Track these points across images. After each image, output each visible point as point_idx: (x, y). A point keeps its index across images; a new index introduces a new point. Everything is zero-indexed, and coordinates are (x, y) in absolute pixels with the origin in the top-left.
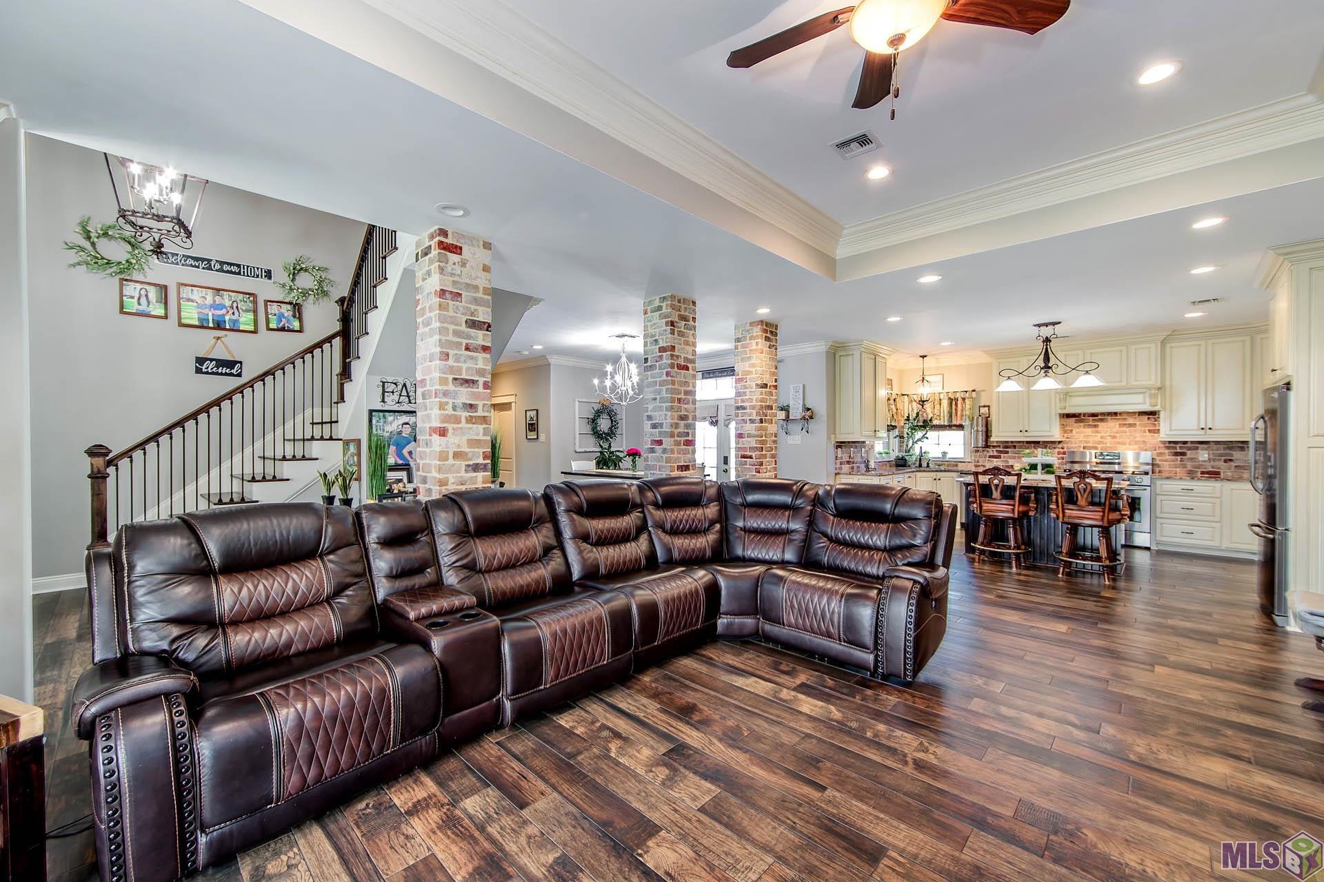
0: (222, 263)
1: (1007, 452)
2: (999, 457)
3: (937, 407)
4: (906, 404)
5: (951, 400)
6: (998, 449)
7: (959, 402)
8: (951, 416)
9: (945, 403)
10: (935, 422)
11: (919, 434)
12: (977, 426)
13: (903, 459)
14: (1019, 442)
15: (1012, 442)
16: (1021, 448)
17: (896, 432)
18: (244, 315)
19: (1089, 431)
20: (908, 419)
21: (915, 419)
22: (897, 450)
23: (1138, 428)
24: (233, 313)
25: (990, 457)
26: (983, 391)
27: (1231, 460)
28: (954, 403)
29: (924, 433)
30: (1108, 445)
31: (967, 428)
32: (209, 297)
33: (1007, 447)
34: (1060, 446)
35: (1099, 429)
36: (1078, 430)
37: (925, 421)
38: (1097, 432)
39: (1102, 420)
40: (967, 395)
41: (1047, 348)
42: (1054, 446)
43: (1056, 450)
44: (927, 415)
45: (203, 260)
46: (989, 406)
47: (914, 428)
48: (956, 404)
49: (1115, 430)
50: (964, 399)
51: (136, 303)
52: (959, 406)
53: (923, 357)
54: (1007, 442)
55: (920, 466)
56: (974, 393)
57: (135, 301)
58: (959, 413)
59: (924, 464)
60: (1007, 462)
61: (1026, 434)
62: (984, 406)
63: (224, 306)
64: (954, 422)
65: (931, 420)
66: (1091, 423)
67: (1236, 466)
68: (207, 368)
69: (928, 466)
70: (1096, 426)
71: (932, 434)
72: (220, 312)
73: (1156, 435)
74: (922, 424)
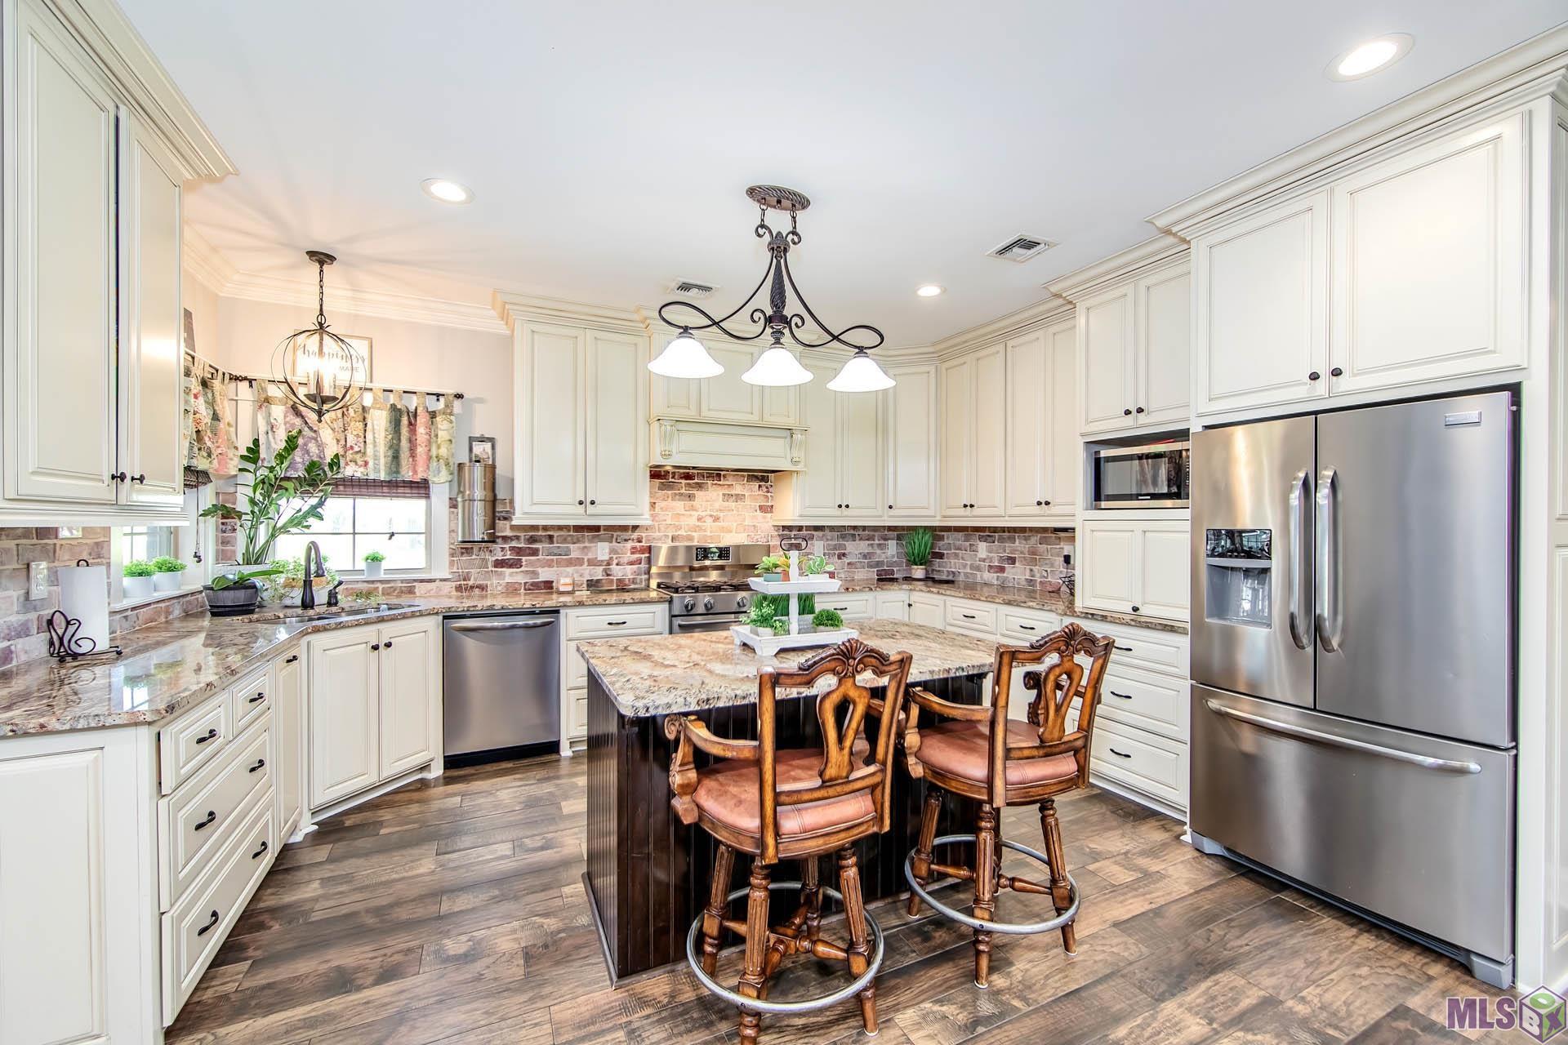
1: (535, 552)
2: (516, 564)
3: (356, 427)
4: (246, 409)
5: (396, 413)
6: (514, 544)
7: (422, 419)
8: (396, 458)
9: (380, 421)
10: (349, 471)
11: (290, 505)
12: (472, 487)
13: (242, 584)
14: (560, 528)
15: (545, 528)
16: (565, 541)
17: (207, 496)
19: (679, 505)
20: (253, 455)
21: (281, 457)
22: (209, 555)
23: (748, 502)
25: (499, 564)
26: (480, 400)
27: (844, 555)
28: (405, 421)
29: (314, 501)
30: (708, 534)
31: (441, 491)
33: (533, 540)
34: (635, 535)
35: (696, 503)
36: (664, 504)
37: (312, 466)
38: (693, 509)
39: (700, 486)
40: (441, 404)
41: (779, 263)
42: (625, 535)
43: (629, 545)
44: (321, 446)
46: (492, 440)
47: (273, 486)
48: (412, 425)
49: (717, 505)
50: (433, 415)
52: (421, 430)
53: (322, 258)
54: (534, 528)
55: (308, 604)
56: (457, 403)
58: (420, 450)
59: (321, 596)
60: (535, 573)
61: (591, 509)
62: (482, 440)
64: (407, 474)
65: (335, 463)
66: (683, 491)
67: (849, 564)
69: (332, 600)
70: (690, 497)
71: (337, 508)
73: (769, 515)
74: (301, 473)
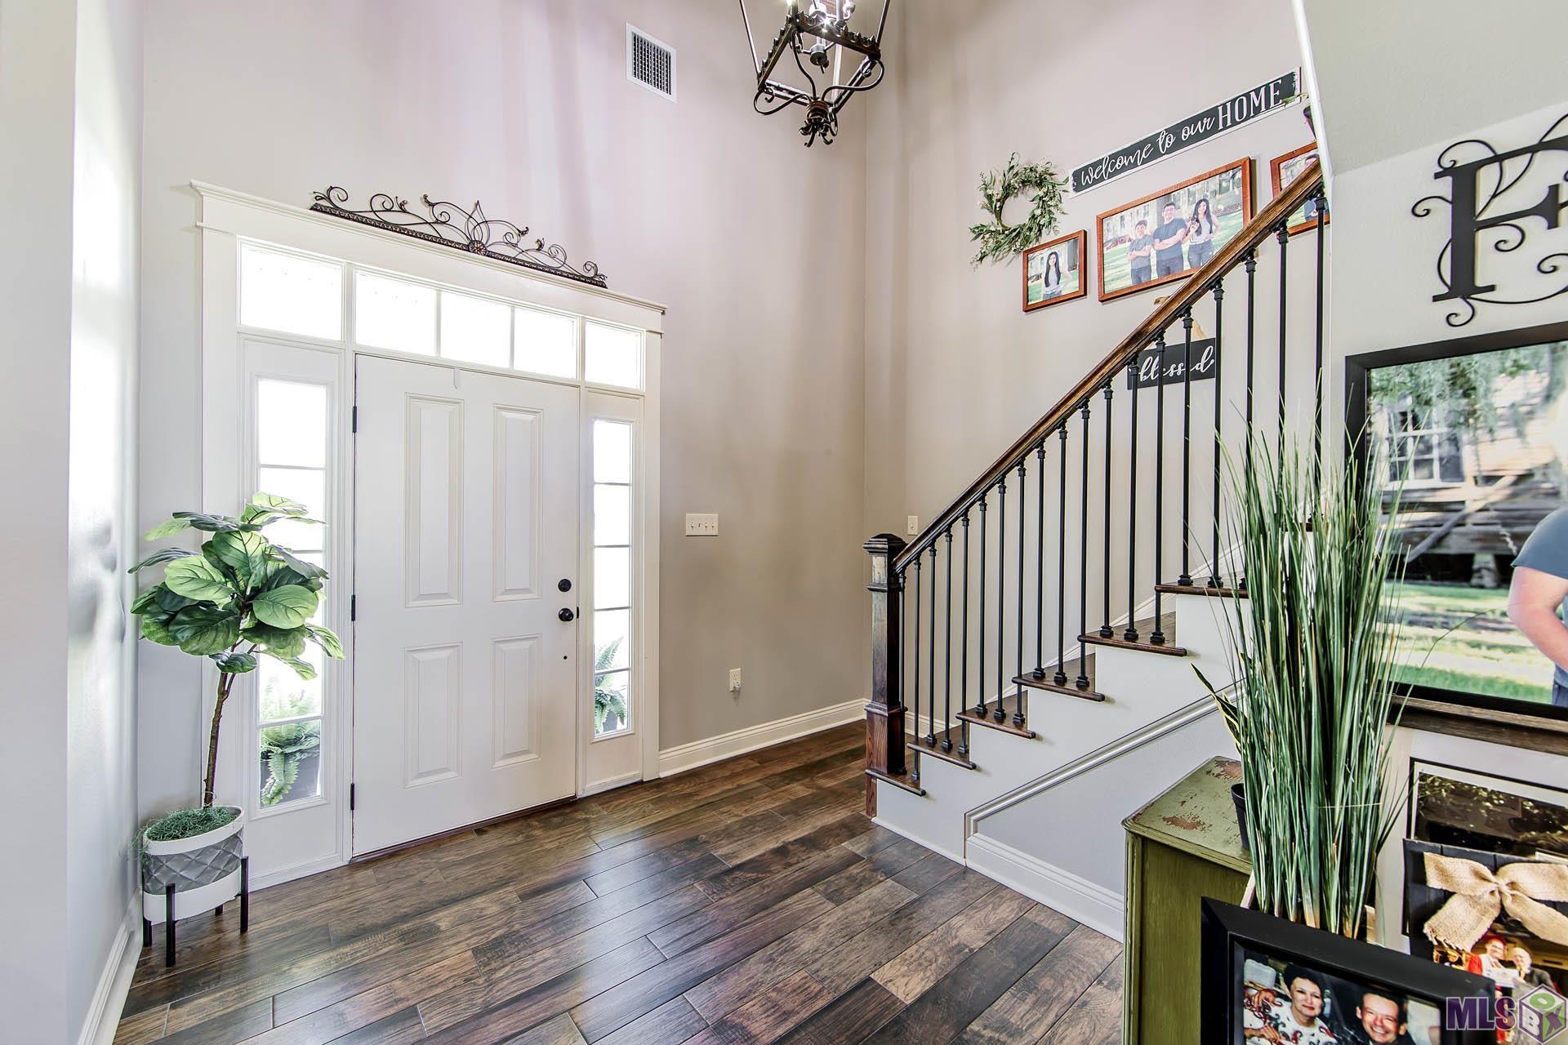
0: (1176, 130)
18: (1223, 224)
24: (1199, 232)
32: (1151, 215)
45: (1140, 145)
51: (1044, 285)
57: (1042, 280)
63: (1180, 223)
68: (1146, 374)
72: (1170, 242)
